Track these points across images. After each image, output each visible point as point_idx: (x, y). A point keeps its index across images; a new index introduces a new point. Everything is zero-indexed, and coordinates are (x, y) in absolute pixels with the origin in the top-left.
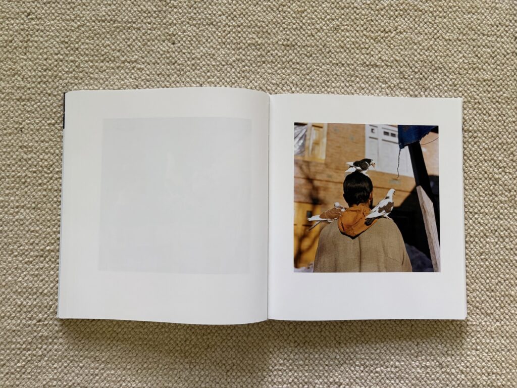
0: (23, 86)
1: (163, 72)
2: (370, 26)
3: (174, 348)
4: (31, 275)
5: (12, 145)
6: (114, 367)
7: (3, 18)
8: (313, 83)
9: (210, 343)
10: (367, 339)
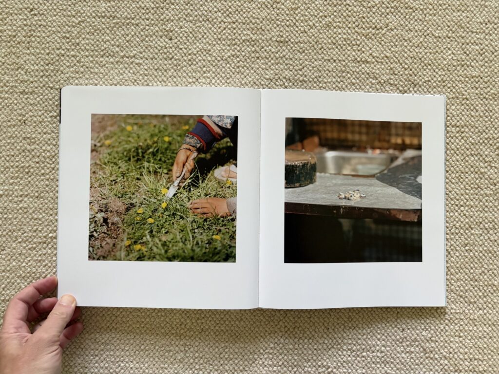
0: (26, 79)
1: (161, 67)
2: (361, 23)
3: (170, 331)
4: (35, 261)
5: (16, 136)
6: (113, 348)
7: (6, 14)
8: (305, 78)
9: (204, 327)
10: (355, 325)
